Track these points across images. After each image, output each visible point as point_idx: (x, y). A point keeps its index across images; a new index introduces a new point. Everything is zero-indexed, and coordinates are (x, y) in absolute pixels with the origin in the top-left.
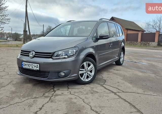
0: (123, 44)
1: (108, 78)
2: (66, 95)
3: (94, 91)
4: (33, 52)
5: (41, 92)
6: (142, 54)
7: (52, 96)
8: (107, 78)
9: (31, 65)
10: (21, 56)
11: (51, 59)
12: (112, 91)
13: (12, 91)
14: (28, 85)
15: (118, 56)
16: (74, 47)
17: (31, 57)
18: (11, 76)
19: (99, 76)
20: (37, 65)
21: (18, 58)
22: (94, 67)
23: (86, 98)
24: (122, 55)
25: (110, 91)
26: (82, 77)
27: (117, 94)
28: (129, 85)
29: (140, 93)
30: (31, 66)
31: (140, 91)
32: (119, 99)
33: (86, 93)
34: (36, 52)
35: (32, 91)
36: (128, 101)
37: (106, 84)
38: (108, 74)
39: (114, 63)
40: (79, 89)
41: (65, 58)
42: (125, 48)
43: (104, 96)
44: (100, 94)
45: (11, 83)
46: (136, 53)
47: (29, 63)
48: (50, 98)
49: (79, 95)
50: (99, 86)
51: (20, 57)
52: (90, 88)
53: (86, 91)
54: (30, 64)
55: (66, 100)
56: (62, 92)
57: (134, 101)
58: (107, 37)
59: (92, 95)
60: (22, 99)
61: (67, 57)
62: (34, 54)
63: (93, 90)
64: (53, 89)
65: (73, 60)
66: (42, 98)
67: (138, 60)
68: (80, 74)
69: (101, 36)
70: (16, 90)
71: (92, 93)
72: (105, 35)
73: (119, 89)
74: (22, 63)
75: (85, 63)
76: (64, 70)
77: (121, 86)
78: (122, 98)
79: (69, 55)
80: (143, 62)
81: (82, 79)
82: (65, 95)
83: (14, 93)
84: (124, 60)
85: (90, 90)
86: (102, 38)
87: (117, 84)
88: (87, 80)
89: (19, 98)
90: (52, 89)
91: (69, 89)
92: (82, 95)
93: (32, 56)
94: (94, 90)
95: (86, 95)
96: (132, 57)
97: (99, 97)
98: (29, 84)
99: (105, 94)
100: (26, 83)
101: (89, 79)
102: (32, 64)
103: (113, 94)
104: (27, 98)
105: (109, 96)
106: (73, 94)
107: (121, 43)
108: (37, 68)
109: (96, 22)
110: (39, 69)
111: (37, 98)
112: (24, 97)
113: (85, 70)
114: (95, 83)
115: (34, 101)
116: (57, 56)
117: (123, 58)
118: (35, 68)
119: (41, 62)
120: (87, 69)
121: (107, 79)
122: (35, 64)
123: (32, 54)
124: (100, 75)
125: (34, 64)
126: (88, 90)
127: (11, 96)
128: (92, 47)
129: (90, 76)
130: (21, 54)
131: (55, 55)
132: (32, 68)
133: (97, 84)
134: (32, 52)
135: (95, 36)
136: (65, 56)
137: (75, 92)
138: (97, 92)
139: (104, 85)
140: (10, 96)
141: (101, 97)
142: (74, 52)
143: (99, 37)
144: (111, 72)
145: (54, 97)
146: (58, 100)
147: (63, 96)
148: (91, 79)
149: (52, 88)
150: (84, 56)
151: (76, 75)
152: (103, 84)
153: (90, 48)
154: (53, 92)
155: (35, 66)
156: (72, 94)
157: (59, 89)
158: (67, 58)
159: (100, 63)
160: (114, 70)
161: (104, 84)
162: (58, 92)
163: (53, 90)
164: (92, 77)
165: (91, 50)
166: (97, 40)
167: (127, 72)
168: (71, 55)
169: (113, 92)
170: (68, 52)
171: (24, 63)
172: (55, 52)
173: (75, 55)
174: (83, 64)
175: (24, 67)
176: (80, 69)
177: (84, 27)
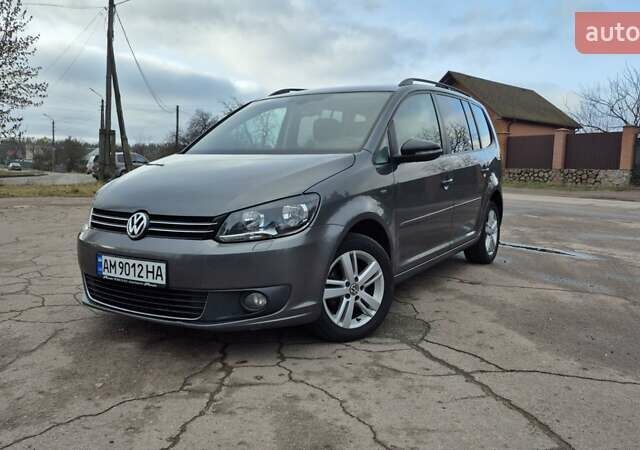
0: (495, 180)
1: (439, 316)
2: (274, 384)
3: (383, 367)
4: (142, 215)
5: (175, 374)
6: (572, 219)
7: (218, 390)
8: (432, 316)
9: (134, 265)
10: (95, 230)
11: (211, 241)
12: (456, 365)
13: (61, 371)
14: (123, 345)
15: (475, 228)
16: (304, 194)
17: (133, 233)
18: (52, 312)
19: (402, 309)
20: (157, 265)
21: (81, 238)
22: (381, 273)
23: (353, 395)
24: (492, 224)
25: (448, 365)
26: (334, 310)
27: (477, 377)
28: (524, 342)
29: (570, 373)
31: (569, 365)
32: (485, 400)
33: (352, 375)
34: (151, 217)
35: (139, 371)
36: (522, 406)
37: (429, 337)
38: (438, 300)
39: (462, 254)
40: (327, 358)
41: (267, 237)
42: (505, 196)
43: (426, 386)
44: (406, 379)
45: (54, 339)
46: (545, 214)
48: (212, 395)
49: (324, 384)
50: (405, 346)
51: (90, 237)
52: (368, 354)
53: (353, 367)
54: (131, 262)
55: (274, 404)
56: (258, 372)
57: (547, 405)
58: (431, 152)
59: (378, 382)
60: (102, 401)
61: (273, 232)
62: (144, 222)
63: (378, 365)
64: (222, 360)
65: (300, 244)
66: (177, 398)
67: (556, 243)
68: (327, 300)
69: (407, 146)
70: (75, 365)
71: (377, 377)
72: (423, 145)
73: (483, 360)
74: (99, 260)
75: (345, 258)
76: (263, 284)
77: (492, 348)
78: (496, 396)
79: (282, 226)
80: (573, 250)
81: (336, 319)
82: (269, 384)
83: (66, 378)
84: (498, 242)
85: (366, 365)
86: (411, 154)
87: (477, 338)
88: (355, 325)
89: (90, 399)
90: (216, 360)
91: (283, 359)
92: (337, 385)
93: (136, 232)
94: (383, 363)
95: (354, 385)
96: (529, 230)
97: (403, 391)
98: (126, 342)
99: (429, 380)
100: (114, 339)
101: (365, 320)
102: (137, 262)
103: (462, 378)
104: (119, 399)
105: (443, 387)
106: (302, 378)
107: (489, 175)
108: (159, 278)
109: (389, 95)
110: (164, 282)
111: (159, 399)
112: (109, 395)
113: (348, 284)
114: (387, 337)
115: (147, 408)
116: (234, 230)
117: (495, 236)
118: (149, 280)
119: (175, 255)
120: (356, 279)
121: (435, 318)
122: (150, 264)
123: (136, 221)
124: (406, 304)
126: (363, 364)
127: (57, 391)
128: (375, 194)
129: (367, 306)
130: (93, 225)
131: (229, 227)
132: (137, 279)
133: (393, 338)
134: (135, 215)
135: (385, 148)
136: (265, 228)
137: (308, 373)
138: (395, 370)
139: (423, 345)
140: (52, 392)
141: (414, 392)
142: (301, 211)
143: (400, 153)
144: (451, 290)
145: (228, 394)
146: (244, 405)
147: (261, 387)
148: (369, 319)
149: (218, 355)
150: (342, 229)
151: (313, 303)
152: (417, 337)
153: (364, 197)
154: (222, 374)
155: (148, 272)
156: (295, 381)
157: (245, 362)
158: (274, 237)
159: (404, 257)
160: (462, 281)
161: (422, 339)
162: (242, 373)
163: (220, 365)
164: (373, 313)
165: (371, 206)
166: (392, 163)
167: (512, 291)
168: (292, 224)
169: (459, 371)
170: (280, 212)
171: (104, 257)
172: (230, 213)
173: (305, 223)
174: (340, 261)
175: (106, 273)
176: (329, 281)
177: (338, 116)
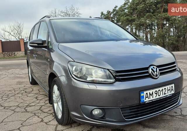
9: (162, 90)
20: (171, 86)
30: (161, 92)
47: (157, 90)
74: (142, 95)
102: (164, 88)
110: (174, 92)
122: (169, 86)
125: (166, 87)
132: (164, 95)
155: (168, 90)
175: (147, 100)
